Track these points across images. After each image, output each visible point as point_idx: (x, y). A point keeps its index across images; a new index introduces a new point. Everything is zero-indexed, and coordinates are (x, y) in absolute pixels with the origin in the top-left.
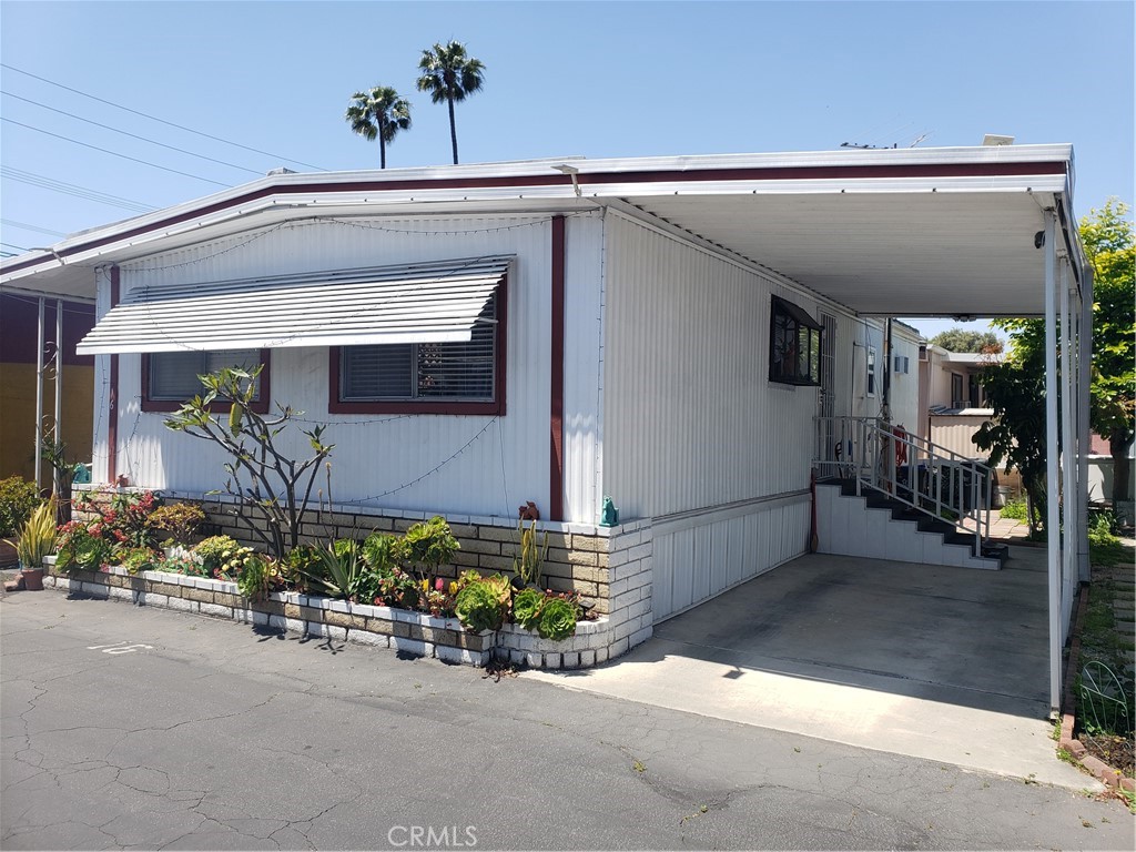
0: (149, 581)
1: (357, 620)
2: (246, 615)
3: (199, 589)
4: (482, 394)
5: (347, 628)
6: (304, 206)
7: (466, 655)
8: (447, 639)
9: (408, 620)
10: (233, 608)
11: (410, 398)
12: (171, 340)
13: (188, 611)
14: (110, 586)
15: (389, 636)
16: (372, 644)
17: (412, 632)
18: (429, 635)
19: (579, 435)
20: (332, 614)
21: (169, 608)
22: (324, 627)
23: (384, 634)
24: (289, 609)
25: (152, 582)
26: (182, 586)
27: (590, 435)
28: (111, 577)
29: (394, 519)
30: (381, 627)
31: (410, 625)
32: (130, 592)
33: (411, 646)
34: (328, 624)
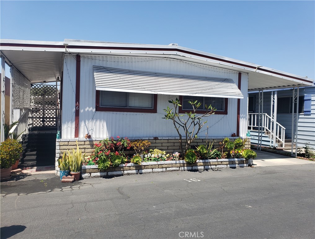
0: (143, 166)
1: (219, 163)
2: (184, 168)
3: (166, 164)
4: (221, 109)
5: (216, 165)
6: (185, 57)
7: (245, 165)
8: (241, 162)
9: (232, 160)
10: (179, 167)
11: (202, 110)
12: (148, 90)
13: (162, 172)
14: (123, 171)
15: (227, 165)
16: (223, 168)
17: (233, 163)
18: (237, 162)
19: (242, 119)
20: (212, 163)
21: (153, 172)
22: (210, 166)
23: (226, 165)
24: (198, 164)
25: (145, 166)
26: (159, 165)
27: (245, 119)
28: (124, 168)
29: (203, 139)
30: (226, 163)
31: (232, 161)
32: (135, 171)
33: (233, 166)
34: (211, 165)
